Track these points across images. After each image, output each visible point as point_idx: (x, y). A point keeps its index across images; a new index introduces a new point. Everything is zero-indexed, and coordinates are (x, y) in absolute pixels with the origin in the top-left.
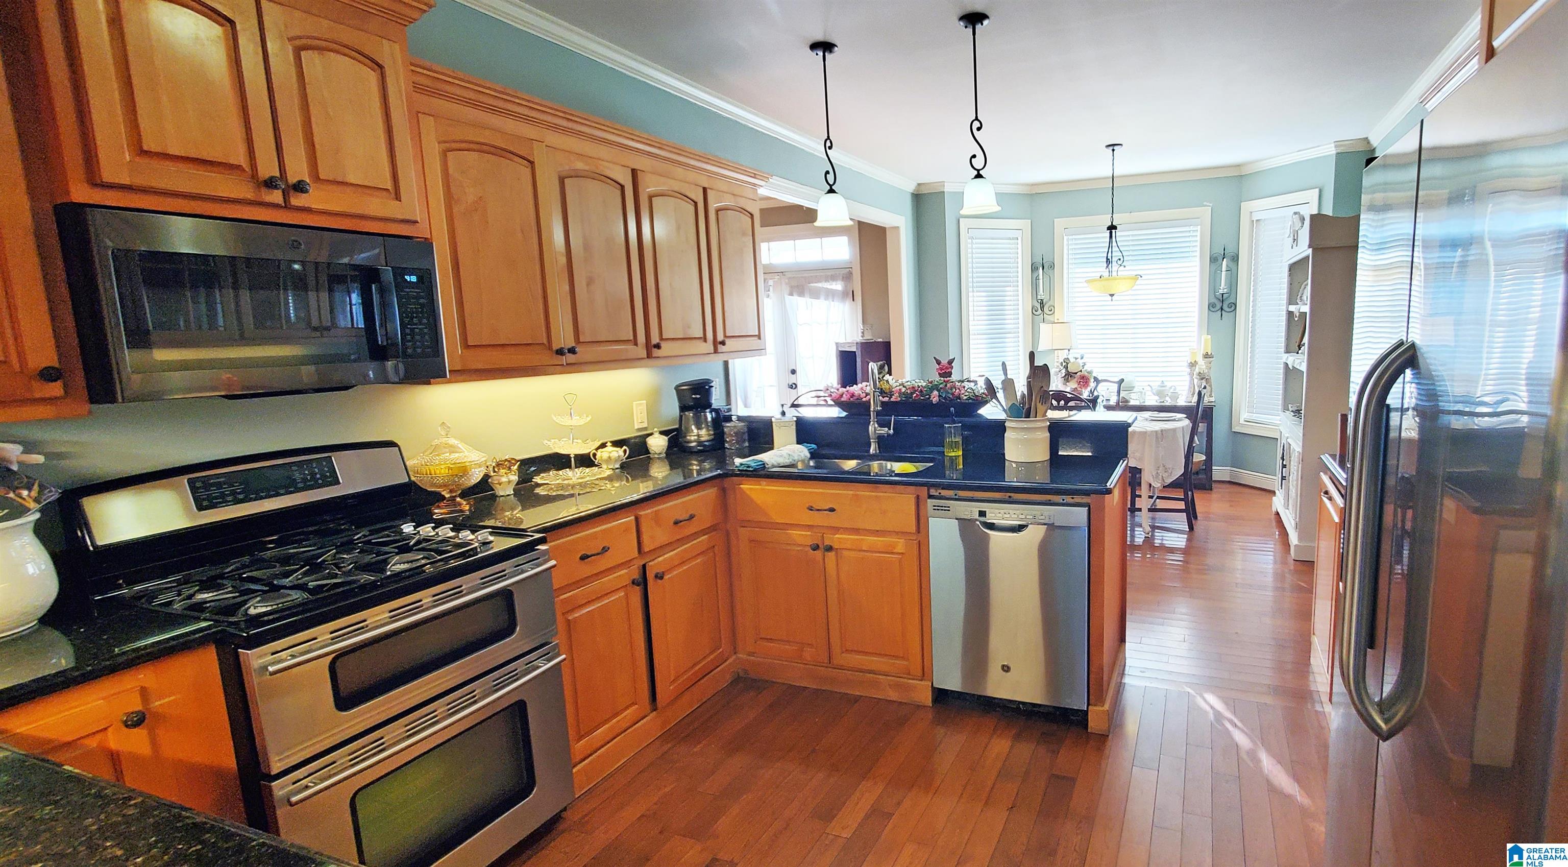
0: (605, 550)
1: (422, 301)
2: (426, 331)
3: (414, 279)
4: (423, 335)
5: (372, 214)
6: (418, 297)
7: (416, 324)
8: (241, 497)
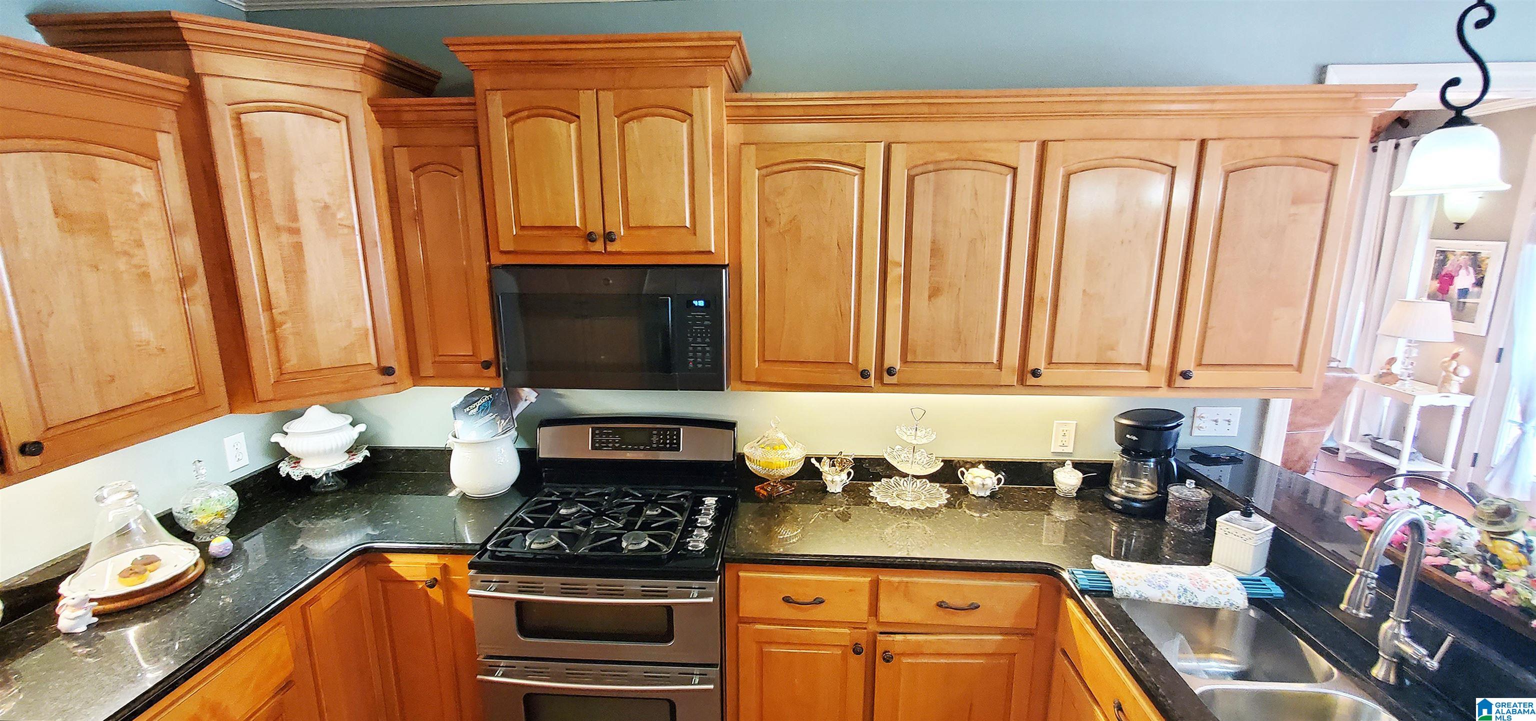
0: (819, 602)
1: (706, 323)
2: (708, 349)
3: (701, 303)
4: (704, 352)
5: (669, 250)
6: (703, 319)
7: (699, 343)
8: (617, 445)
